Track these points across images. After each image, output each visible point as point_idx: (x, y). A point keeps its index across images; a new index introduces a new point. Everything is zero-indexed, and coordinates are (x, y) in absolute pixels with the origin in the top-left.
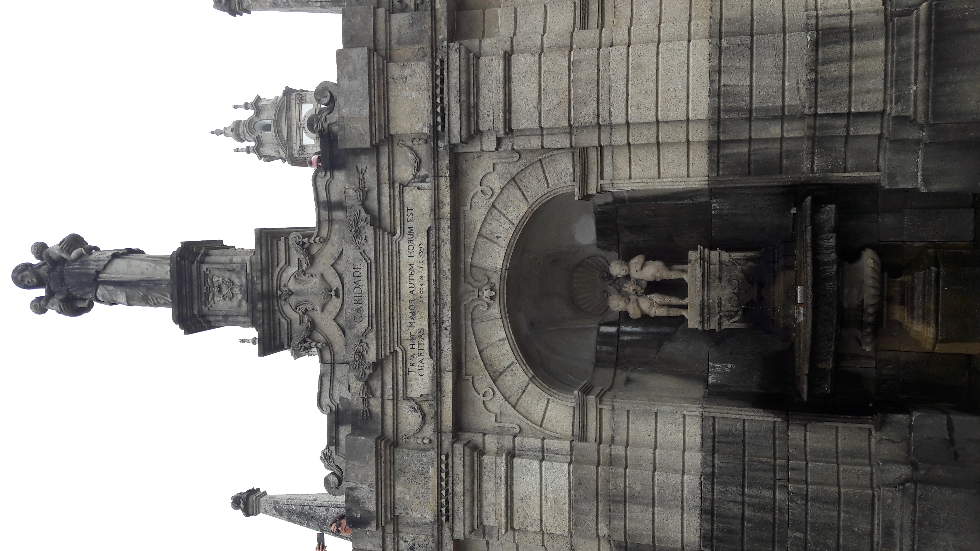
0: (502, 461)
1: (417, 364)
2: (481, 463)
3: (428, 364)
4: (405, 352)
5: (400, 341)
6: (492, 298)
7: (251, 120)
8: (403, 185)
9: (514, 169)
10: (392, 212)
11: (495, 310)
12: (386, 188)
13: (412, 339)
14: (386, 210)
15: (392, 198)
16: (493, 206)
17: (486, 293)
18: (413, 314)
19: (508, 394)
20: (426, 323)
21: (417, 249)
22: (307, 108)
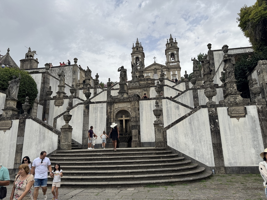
7: (173, 42)
22: (175, 52)
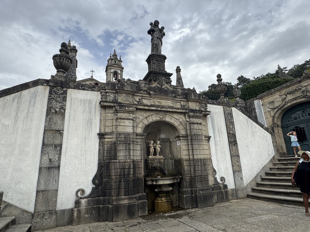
0: (131, 118)
1: (149, 102)
2: (131, 113)
3: (149, 104)
4: (151, 99)
5: (153, 99)
6: (161, 118)
8: (180, 103)
9: (183, 123)
10: (176, 100)
11: (158, 119)
12: (180, 99)
13: (154, 101)
14: (176, 99)
15: (178, 100)
16: (177, 119)
17: (162, 117)
18: (158, 102)
19: (143, 120)
20: (157, 104)
21: (170, 104)
22: (119, 72)
